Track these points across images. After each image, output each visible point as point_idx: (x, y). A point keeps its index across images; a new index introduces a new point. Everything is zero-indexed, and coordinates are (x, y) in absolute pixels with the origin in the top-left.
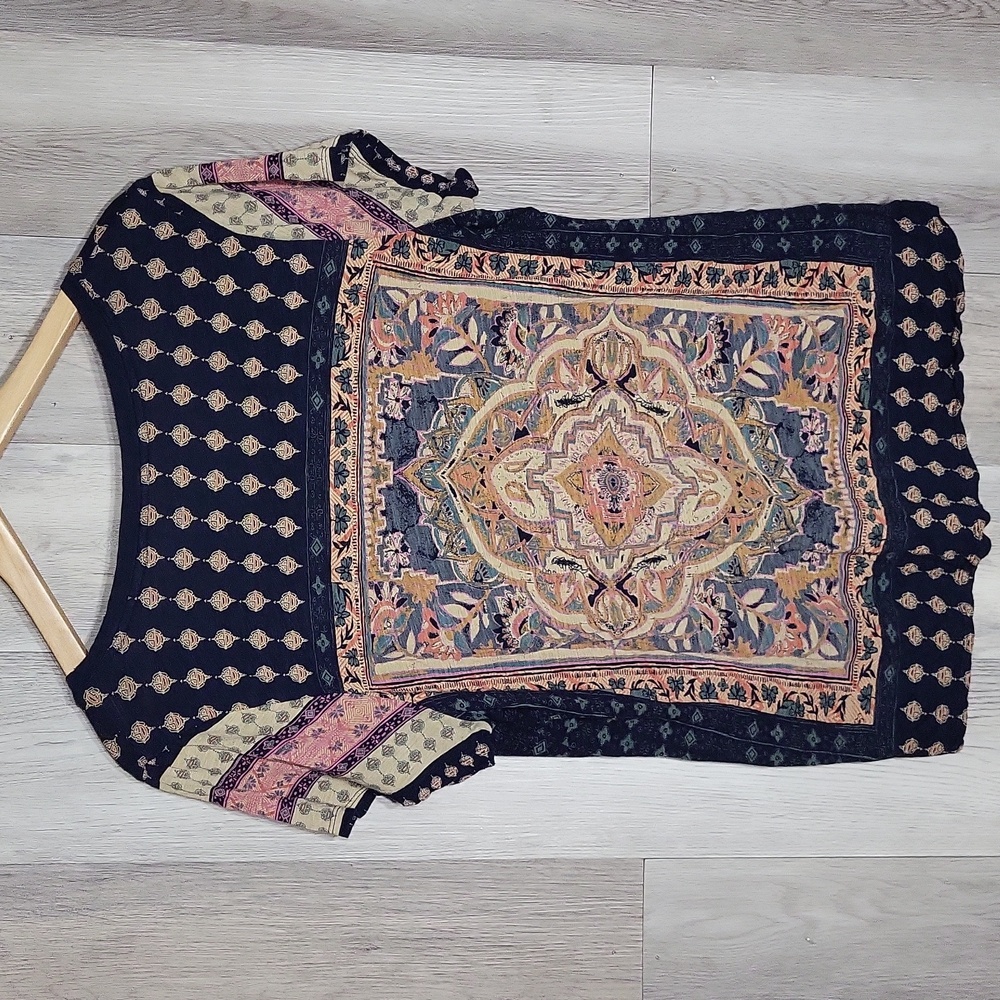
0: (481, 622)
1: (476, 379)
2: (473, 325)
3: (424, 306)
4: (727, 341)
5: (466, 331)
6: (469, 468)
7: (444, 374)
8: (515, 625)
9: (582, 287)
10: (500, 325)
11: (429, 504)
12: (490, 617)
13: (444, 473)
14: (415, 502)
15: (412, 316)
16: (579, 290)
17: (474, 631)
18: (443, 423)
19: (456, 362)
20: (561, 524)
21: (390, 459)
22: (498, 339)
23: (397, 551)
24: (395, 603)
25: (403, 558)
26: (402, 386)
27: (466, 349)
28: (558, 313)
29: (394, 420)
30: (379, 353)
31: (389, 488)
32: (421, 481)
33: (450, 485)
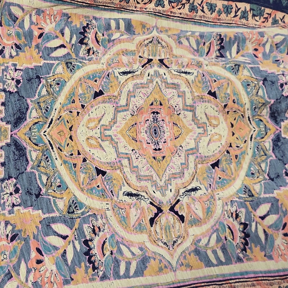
0: (74, 247)
1: (67, 63)
2: (67, 31)
3: (34, 19)
4: (222, 44)
5: (63, 34)
6: (62, 127)
7: (46, 61)
8: (98, 246)
9: (134, 9)
10: (85, 31)
11: (34, 155)
12: (80, 243)
13: (45, 132)
14: (25, 155)
15: (27, 25)
16: (132, 10)
17: (70, 256)
18: (44, 92)
19: (55, 54)
20: (125, 162)
21: (8, 123)
22: (83, 39)
23: (11, 194)
24: (9, 239)
25: (16, 199)
26: (16, 70)
27: (63, 46)
28: (122, 24)
29: (11, 93)
30: (4, 47)
31: (8, 145)
32: (30, 139)
33: (49, 141)
